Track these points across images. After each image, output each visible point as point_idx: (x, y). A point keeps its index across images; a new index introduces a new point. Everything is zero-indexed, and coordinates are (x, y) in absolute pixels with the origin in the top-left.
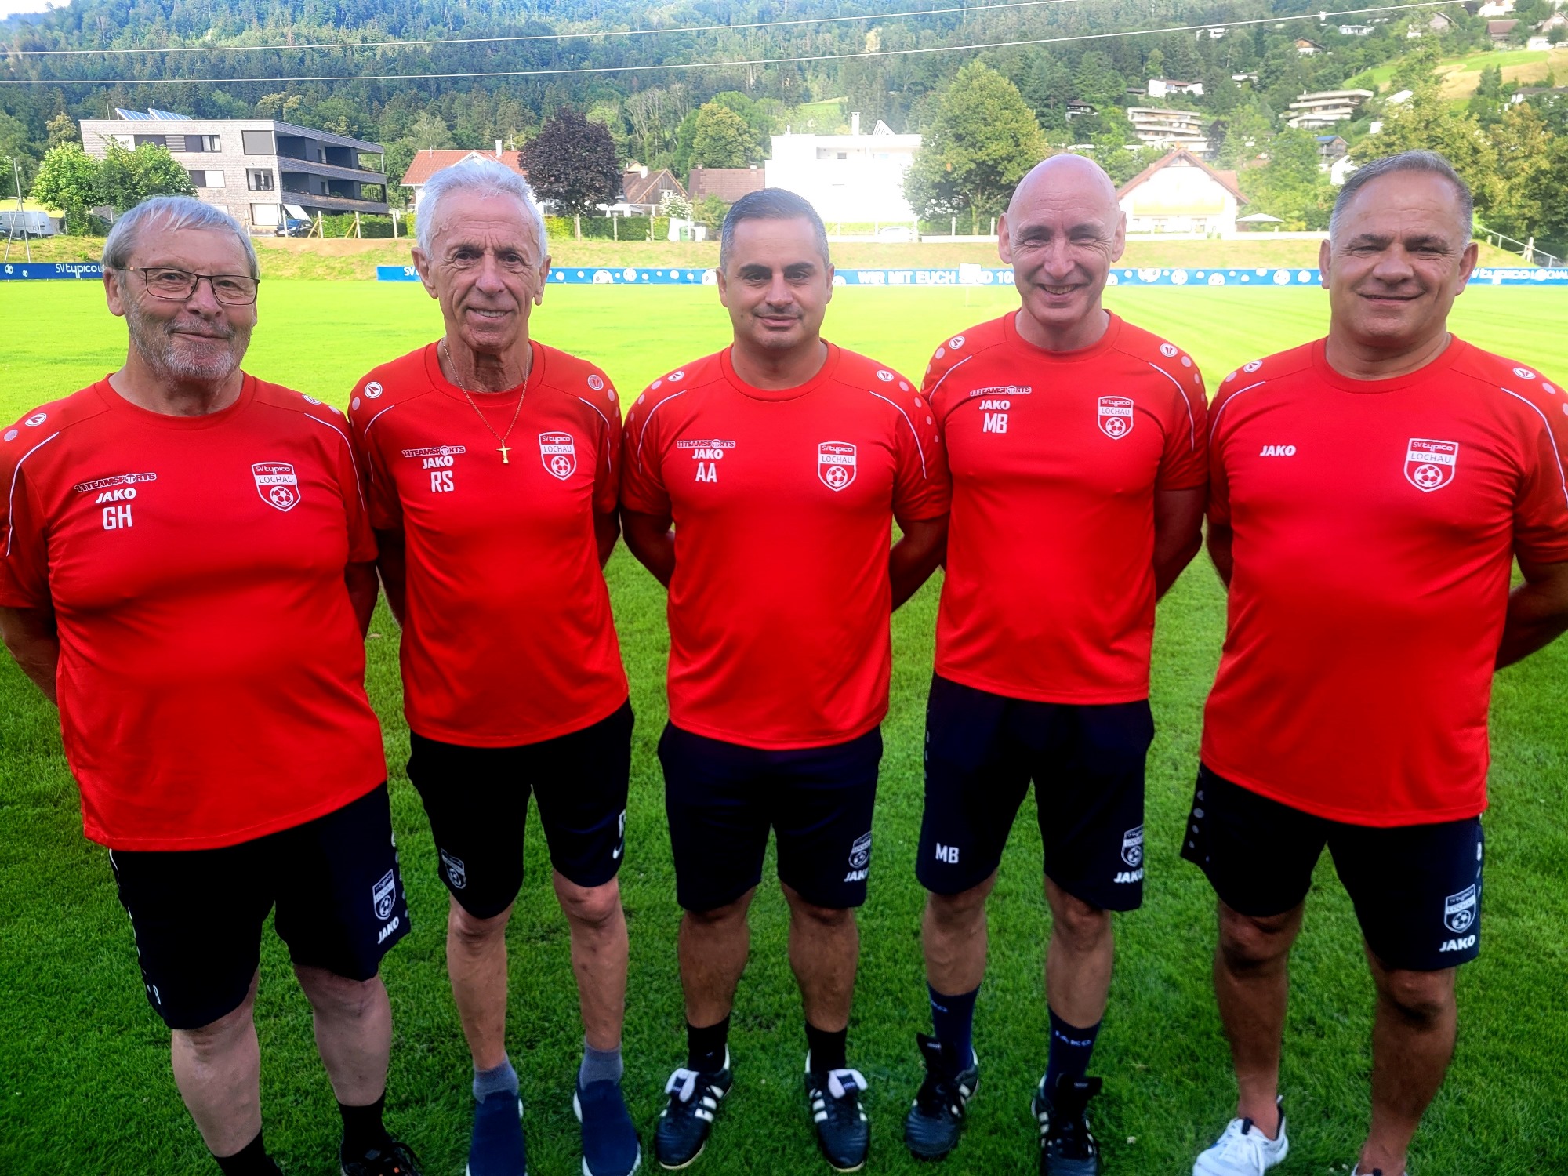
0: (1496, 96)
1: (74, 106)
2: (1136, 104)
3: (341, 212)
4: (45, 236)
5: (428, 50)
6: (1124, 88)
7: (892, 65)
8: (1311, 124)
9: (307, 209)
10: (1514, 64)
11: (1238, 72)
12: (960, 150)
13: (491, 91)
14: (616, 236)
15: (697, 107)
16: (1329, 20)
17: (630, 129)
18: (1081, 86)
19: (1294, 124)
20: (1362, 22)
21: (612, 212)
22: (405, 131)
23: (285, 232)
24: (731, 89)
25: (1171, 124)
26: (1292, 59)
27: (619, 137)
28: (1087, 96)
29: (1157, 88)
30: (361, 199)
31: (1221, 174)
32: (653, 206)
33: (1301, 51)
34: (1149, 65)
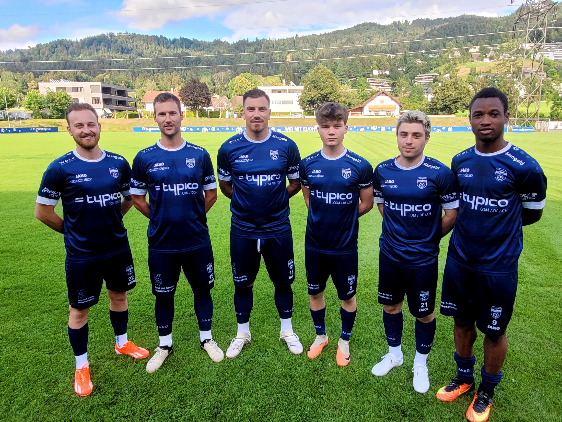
0: (475, 75)
1: (37, 78)
2: (369, 77)
3: (122, 111)
4: (26, 119)
5: (151, 60)
6: (366, 72)
7: (295, 65)
8: (421, 83)
9: (112, 110)
10: (480, 66)
11: (399, 68)
12: (316, 90)
13: (170, 73)
14: (209, 117)
15: (235, 77)
16: (426, 53)
17: (214, 84)
18: (353, 72)
19: (416, 83)
20: (435, 53)
21: (208, 110)
22: (143, 85)
23: (104, 117)
24: (245, 72)
25: (380, 83)
26: (415, 64)
27: (210, 87)
28: (355, 75)
29: (376, 72)
30: (129, 106)
31: (394, 98)
32: (221, 108)
33: (418, 62)
34: (373, 66)
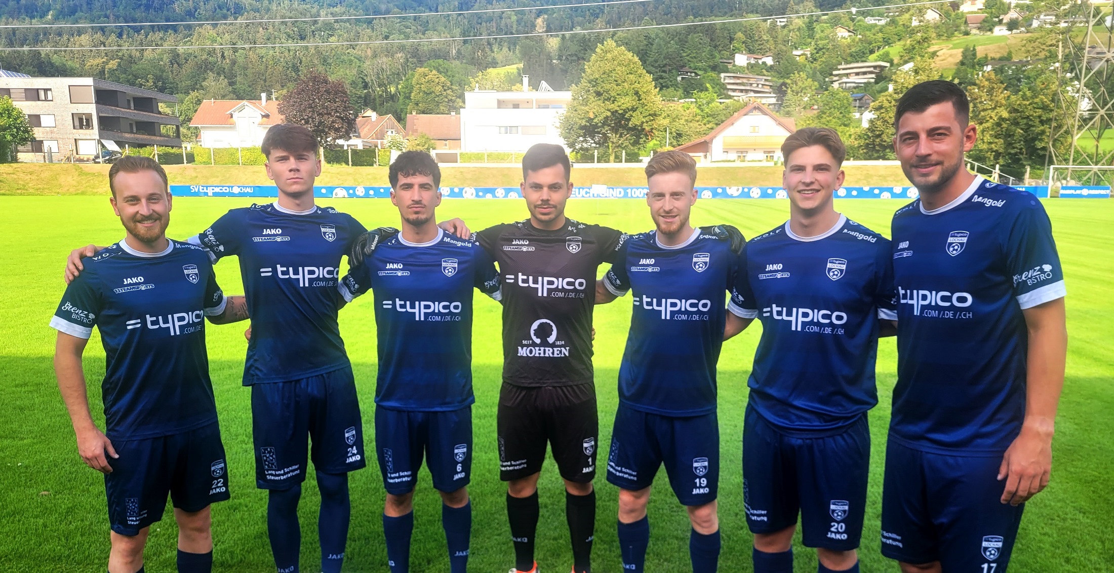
0: (973, 67)
2: (726, 71)
3: (145, 146)
6: (718, 59)
8: (848, 85)
9: (118, 143)
10: (985, 44)
11: (796, 48)
12: (600, 102)
14: (350, 163)
15: (414, 70)
16: (858, 13)
17: (365, 86)
18: (688, 58)
19: (836, 85)
20: (880, 15)
21: (348, 146)
22: (198, 86)
23: (100, 160)
24: (439, 57)
25: (751, 84)
26: (834, 40)
27: (355, 92)
28: (692, 65)
29: (741, 60)
30: (161, 135)
31: (784, 120)
32: (379, 141)
33: (839, 35)
34: (735, 44)
